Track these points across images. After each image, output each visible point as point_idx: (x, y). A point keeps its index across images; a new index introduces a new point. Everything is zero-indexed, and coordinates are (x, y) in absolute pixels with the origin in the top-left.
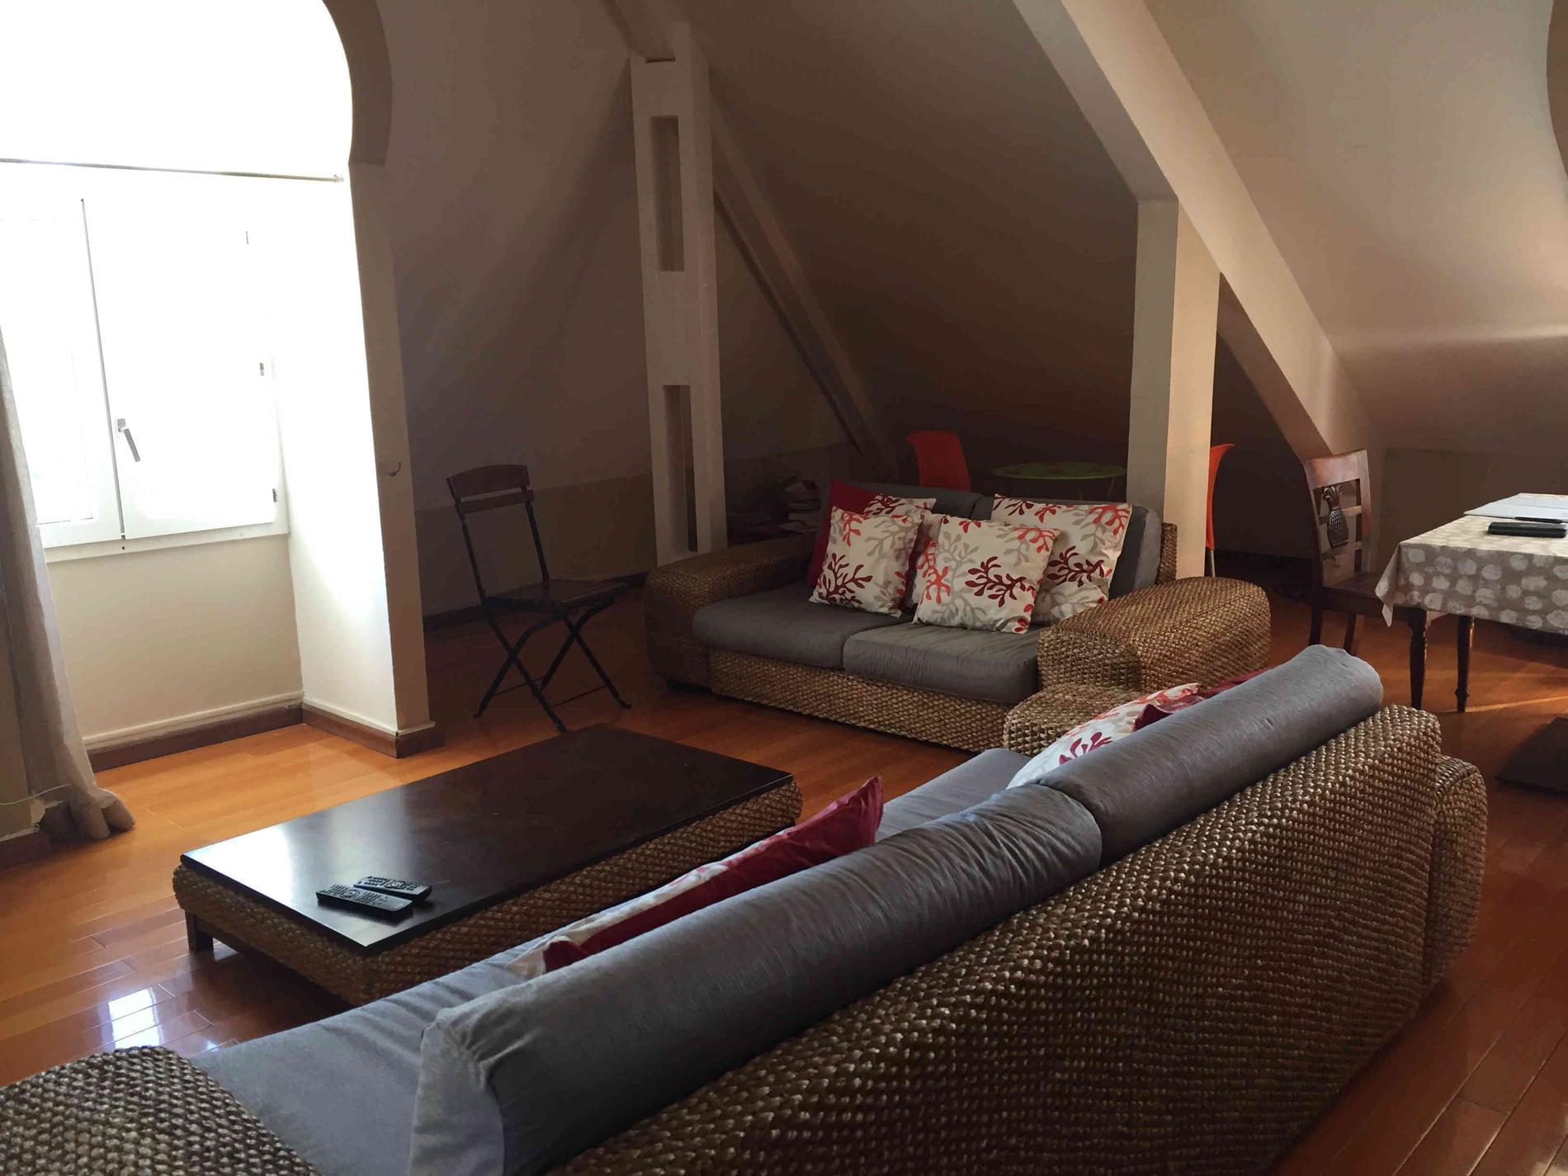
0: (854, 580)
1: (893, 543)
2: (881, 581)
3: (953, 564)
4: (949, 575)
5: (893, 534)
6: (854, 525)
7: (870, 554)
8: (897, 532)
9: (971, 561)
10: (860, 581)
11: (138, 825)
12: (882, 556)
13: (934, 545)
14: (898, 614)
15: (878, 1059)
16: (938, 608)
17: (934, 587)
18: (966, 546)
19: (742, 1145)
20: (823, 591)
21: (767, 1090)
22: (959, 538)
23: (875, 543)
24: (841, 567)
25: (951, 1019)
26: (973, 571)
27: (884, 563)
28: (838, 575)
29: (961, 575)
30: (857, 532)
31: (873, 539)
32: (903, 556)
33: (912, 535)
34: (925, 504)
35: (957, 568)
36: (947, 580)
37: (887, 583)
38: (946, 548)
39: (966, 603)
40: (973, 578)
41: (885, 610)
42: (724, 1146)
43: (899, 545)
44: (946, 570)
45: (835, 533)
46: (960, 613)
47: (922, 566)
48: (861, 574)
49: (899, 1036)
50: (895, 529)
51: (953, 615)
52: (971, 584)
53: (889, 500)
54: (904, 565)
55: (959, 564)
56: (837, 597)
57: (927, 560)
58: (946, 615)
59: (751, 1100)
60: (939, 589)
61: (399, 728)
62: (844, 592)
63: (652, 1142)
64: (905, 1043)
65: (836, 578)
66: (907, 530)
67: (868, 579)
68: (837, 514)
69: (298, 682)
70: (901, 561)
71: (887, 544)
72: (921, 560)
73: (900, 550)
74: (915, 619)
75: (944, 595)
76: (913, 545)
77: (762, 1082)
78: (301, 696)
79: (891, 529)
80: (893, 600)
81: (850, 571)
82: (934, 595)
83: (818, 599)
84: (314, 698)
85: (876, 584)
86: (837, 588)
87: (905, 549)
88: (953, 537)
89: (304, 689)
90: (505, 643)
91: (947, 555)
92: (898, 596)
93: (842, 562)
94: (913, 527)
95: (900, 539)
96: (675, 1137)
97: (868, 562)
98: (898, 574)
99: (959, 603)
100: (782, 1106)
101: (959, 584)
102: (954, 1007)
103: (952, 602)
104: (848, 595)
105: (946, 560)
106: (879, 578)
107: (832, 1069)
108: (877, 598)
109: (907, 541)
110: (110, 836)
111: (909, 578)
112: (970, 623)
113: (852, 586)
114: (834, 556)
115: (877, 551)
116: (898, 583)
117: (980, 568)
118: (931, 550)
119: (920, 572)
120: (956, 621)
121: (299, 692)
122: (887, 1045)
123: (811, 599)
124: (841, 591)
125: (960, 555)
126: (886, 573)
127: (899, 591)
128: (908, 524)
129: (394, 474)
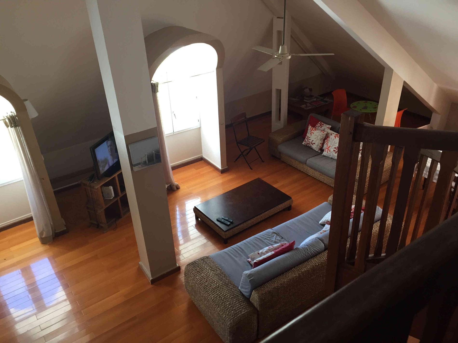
0: (311, 143)
1: (320, 137)
2: (317, 145)
3: (331, 145)
4: (330, 148)
5: (320, 135)
6: (313, 131)
7: (315, 138)
8: (321, 135)
9: (335, 146)
10: (313, 144)
11: (181, 188)
12: (318, 139)
13: (329, 138)
14: (320, 151)
15: (288, 280)
16: (327, 154)
17: (327, 149)
18: (335, 142)
19: (273, 289)
20: (305, 143)
21: (276, 283)
22: (334, 139)
23: (316, 136)
24: (309, 139)
25: (297, 275)
26: (335, 148)
27: (318, 141)
28: (308, 141)
29: (333, 148)
30: (313, 133)
31: (316, 135)
32: (322, 140)
33: (325, 136)
34: (329, 127)
35: (332, 147)
36: (330, 149)
37: (318, 145)
38: (331, 141)
39: (333, 154)
40: (335, 149)
41: (317, 150)
42: (271, 289)
43: (321, 138)
44: (330, 146)
45: (309, 131)
46: (332, 156)
47: (326, 142)
48: (313, 142)
49: (291, 277)
50: (321, 134)
51: (330, 156)
52: (334, 151)
53: (322, 124)
54: (322, 142)
55: (333, 146)
56: (308, 145)
57: (327, 141)
58: (329, 155)
59: (274, 284)
60: (328, 150)
61: (222, 168)
62: (309, 145)
63: (264, 288)
64: (292, 278)
65: (308, 142)
66: (324, 135)
67: (314, 144)
68: (310, 127)
69: (202, 153)
70: (321, 141)
71: (319, 137)
72: (326, 141)
73: (321, 139)
74: (323, 154)
75: (329, 152)
76: (324, 138)
77: (275, 282)
78: (202, 155)
79: (320, 134)
80: (319, 149)
81: (311, 141)
82: (327, 151)
83: (304, 144)
84: (205, 157)
85: (316, 145)
86: (308, 144)
87: (323, 138)
88: (333, 139)
89: (203, 154)
90: (241, 151)
91: (331, 143)
92: (320, 148)
93: (310, 139)
94: (325, 134)
95: (322, 136)
96: (266, 287)
97: (315, 140)
98: (321, 143)
99: (331, 154)
100: (277, 285)
101: (332, 150)
102: (298, 273)
103: (330, 153)
104: (310, 146)
105: (330, 144)
106: (317, 144)
107: (283, 281)
108: (315, 148)
109: (323, 137)
110: (177, 190)
111: (323, 144)
112: (333, 158)
113: (311, 144)
114: (308, 136)
115: (317, 138)
116: (320, 145)
117: (336, 147)
118: (328, 139)
119: (325, 143)
120: (331, 157)
121: (201, 155)
122: (290, 278)
123: (303, 143)
124: (309, 144)
125: (333, 144)
126: (318, 142)
127: (321, 147)
128: (324, 134)
129: (222, 124)
